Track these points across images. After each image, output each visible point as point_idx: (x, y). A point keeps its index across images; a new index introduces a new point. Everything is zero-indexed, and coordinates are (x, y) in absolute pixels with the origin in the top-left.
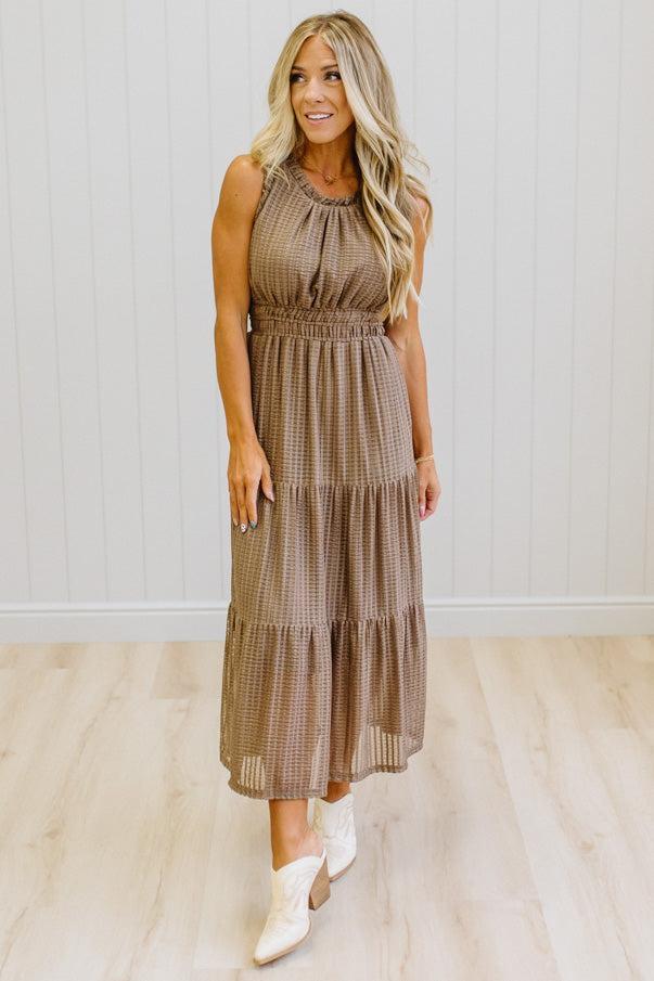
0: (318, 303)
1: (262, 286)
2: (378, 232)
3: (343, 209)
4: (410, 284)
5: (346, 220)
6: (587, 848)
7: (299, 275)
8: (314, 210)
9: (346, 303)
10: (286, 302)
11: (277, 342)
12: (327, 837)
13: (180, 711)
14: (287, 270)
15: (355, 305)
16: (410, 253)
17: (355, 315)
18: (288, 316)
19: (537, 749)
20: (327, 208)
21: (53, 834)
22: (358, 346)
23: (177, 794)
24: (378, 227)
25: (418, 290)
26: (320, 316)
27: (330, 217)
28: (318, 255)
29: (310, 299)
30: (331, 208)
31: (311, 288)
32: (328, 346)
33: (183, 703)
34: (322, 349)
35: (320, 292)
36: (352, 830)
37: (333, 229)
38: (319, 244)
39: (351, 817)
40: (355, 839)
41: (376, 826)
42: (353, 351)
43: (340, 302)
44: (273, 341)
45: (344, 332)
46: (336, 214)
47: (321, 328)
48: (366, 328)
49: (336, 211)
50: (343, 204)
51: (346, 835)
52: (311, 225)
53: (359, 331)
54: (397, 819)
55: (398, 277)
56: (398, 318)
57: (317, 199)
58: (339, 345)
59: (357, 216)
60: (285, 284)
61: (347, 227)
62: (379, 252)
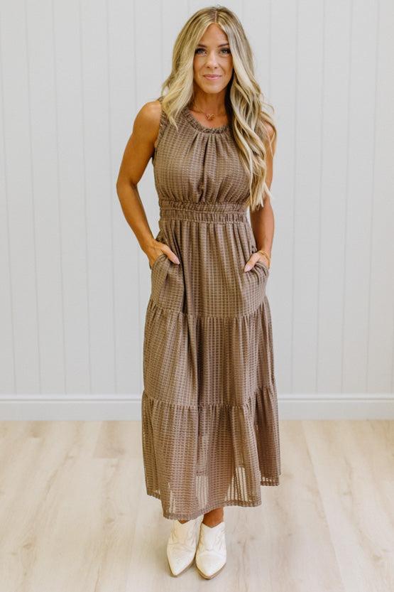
0: (204, 199)
1: (166, 188)
2: (244, 150)
3: (218, 136)
4: (264, 184)
5: (220, 143)
6: (376, 558)
7: (189, 180)
8: (198, 137)
9: (222, 199)
10: (182, 198)
11: (179, 224)
12: (207, 550)
13: (112, 466)
14: (181, 177)
15: (229, 199)
16: (263, 164)
17: (229, 206)
18: (184, 207)
19: (345, 494)
20: (207, 135)
21: (28, 546)
22: (231, 227)
23: (110, 521)
24: (244, 147)
25: (269, 187)
26: (205, 207)
27: (210, 141)
28: (201, 167)
29: (198, 196)
30: (210, 135)
31: (198, 188)
32: (211, 227)
33: (114, 461)
34: (208, 228)
35: (205, 191)
36: (224, 546)
37: (211, 150)
38: (202, 159)
39: (223, 538)
40: (225, 551)
41: (239, 543)
42: (227, 230)
43: (218, 198)
44: (175, 223)
45: (221, 217)
46: (213, 139)
47: (206, 215)
48: (236, 215)
49: (213, 137)
50: (218, 132)
51: (220, 548)
52: (196, 146)
53: (231, 217)
54: (252, 538)
55: (256, 181)
56: (257, 206)
57: (201, 129)
58: (219, 226)
59: (227, 140)
60: (180, 187)
61: (221, 147)
62: (245, 164)
